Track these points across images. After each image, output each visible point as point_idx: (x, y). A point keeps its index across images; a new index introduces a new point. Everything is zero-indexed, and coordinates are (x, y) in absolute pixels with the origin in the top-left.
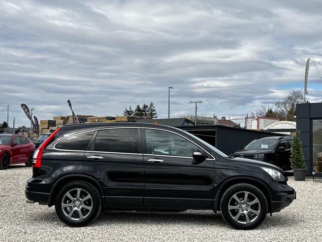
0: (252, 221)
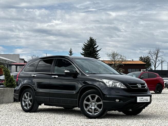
0: (95, 114)
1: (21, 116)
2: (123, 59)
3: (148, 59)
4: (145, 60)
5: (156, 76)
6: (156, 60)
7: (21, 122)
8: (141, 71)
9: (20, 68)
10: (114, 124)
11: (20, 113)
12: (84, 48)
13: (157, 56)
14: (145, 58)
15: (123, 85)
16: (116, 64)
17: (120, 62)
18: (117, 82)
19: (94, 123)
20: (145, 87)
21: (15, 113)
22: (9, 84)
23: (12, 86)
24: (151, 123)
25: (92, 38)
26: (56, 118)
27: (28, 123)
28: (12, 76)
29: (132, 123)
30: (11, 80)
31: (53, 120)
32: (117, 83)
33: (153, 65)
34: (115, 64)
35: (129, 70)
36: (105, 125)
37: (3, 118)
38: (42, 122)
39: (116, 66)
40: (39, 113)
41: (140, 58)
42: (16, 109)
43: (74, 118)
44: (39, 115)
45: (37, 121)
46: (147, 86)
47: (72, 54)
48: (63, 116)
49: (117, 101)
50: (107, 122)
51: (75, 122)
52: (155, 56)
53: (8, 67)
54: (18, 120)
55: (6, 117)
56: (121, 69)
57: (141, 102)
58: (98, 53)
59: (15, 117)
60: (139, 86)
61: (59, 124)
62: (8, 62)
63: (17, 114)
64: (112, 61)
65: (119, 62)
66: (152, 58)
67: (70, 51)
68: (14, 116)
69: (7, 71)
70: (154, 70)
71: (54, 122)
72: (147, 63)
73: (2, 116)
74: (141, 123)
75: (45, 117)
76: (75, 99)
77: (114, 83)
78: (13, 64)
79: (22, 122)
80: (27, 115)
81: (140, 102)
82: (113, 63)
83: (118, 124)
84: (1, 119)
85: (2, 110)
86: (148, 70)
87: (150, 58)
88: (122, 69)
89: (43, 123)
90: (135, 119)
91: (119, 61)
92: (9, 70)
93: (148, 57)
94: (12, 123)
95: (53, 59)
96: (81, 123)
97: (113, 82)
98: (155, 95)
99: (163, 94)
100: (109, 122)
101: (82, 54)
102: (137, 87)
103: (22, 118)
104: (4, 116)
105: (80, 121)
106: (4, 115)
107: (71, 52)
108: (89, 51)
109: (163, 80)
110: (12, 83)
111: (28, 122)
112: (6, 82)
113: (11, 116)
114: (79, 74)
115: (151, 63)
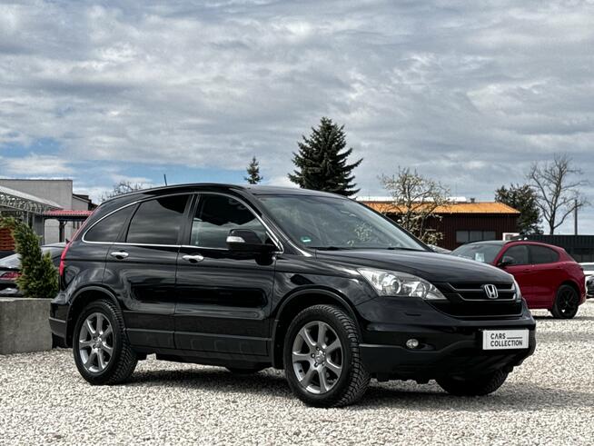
1: (80, 397)
2: (437, 195)
3: (525, 195)
4: (518, 200)
5: (558, 256)
6: (556, 201)
7: (80, 419)
8: (502, 239)
9: (74, 227)
10: (411, 426)
11: (77, 389)
12: (301, 157)
13: (558, 185)
14: (515, 194)
15: (433, 289)
16: (414, 214)
17: (428, 207)
18: (413, 276)
19: (340, 424)
20: (511, 294)
21: (58, 386)
22: (37, 285)
23: (47, 291)
24: (543, 424)
25: (330, 121)
26: (203, 407)
27: (103, 422)
28: (48, 255)
29: (475, 424)
30: (41, 272)
31: (193, 412)
32: (413, 280)
33: (544, 218)
34: (410, 213)
35: (461, 236)
36: (379, 429)
37: (16, 404)
38: (154, 419)
39: (415, 220)
40: (143, 388)
41: (498, 191)
42: (62, 374)
43: (268, 406)
44: (142, 395)
45: (136, 416)
46: (519, 292)
47: (258, 179)
48: (230, 398)
49: (413, 344)
50: (386, 419)
51: (273, 421)
52: (553, 186)
53: (30, 225)
54: (68, 412)
55: (25, 402)
56: (430, 232)
57: (498, 348)
58: (350, 176)
59: (59, 402)
60: (492, 291)
61: (216, 425)
62: (32, 206)
63: (66, 392)
64: (399, 204)
65: (426, 206)
66: (541, 193)
67: (249, 167)
68: (53, 397)
69: (27, 236)
70: (548, 234)
71: (195, 421)
72: (523, 211)
73: (12, 396)
74: (506, 424)
75: (164, 400)
76: (262, 339)
77: (401, 281)
78: (50, 213)
79: (84, 419)
80: (99, 396)
81: (495, 348)
82: (405, 210)
83: (425, 428)
84: (8, 407)
85: (11, 375)
86: (527, 236)
87: (534, 193)
88: (434, 232)
89: (157, 422)
90: (486, 408)
91: (423, 203)
92: (34, 233)
93: (526, 188)
94: (47, 421)
95: (188, 195)
96: (293, 422)
97: (397, 278)
98: (554, 325)
99: (580, 318)
100: (394, 420)
101: (293, 179)
102: (484, 295)
103: (84, 406)
104: (17, 400)
105: (290, 418)
106: (19, 393)
107: (254, 172)
108: (318, 166)
109: (582, 270)
110: (46, 281)
111: (103, 419)
112: (23, 277)
113: (45, 398)
114: (278, 250)
115: (538, 210)
